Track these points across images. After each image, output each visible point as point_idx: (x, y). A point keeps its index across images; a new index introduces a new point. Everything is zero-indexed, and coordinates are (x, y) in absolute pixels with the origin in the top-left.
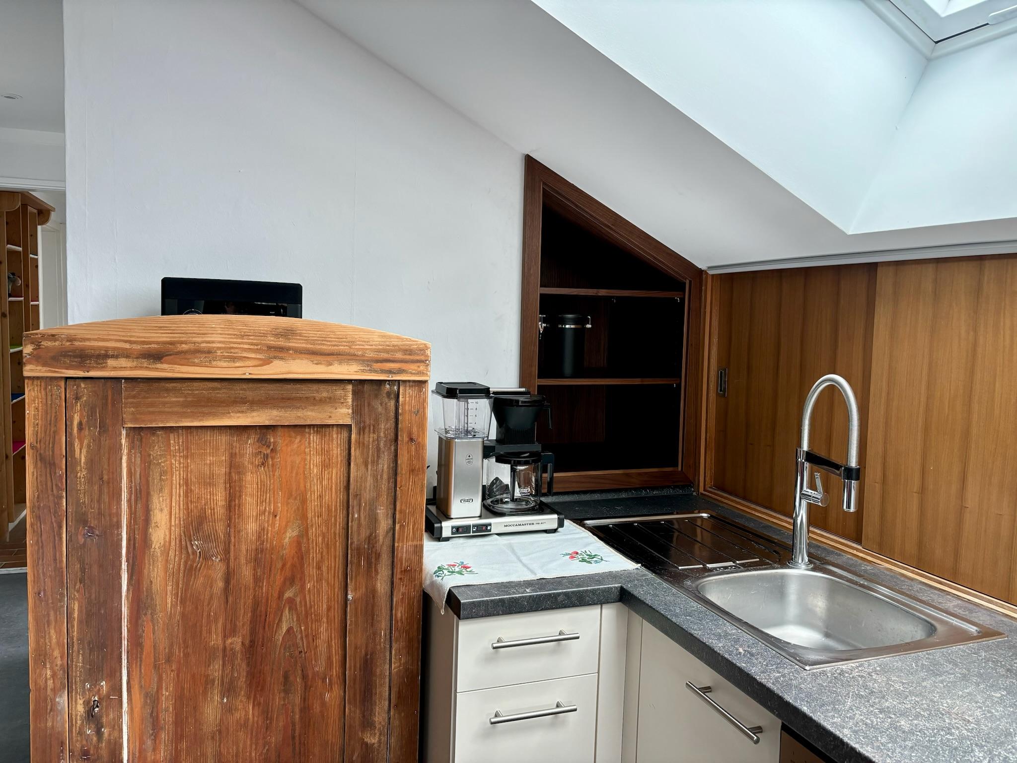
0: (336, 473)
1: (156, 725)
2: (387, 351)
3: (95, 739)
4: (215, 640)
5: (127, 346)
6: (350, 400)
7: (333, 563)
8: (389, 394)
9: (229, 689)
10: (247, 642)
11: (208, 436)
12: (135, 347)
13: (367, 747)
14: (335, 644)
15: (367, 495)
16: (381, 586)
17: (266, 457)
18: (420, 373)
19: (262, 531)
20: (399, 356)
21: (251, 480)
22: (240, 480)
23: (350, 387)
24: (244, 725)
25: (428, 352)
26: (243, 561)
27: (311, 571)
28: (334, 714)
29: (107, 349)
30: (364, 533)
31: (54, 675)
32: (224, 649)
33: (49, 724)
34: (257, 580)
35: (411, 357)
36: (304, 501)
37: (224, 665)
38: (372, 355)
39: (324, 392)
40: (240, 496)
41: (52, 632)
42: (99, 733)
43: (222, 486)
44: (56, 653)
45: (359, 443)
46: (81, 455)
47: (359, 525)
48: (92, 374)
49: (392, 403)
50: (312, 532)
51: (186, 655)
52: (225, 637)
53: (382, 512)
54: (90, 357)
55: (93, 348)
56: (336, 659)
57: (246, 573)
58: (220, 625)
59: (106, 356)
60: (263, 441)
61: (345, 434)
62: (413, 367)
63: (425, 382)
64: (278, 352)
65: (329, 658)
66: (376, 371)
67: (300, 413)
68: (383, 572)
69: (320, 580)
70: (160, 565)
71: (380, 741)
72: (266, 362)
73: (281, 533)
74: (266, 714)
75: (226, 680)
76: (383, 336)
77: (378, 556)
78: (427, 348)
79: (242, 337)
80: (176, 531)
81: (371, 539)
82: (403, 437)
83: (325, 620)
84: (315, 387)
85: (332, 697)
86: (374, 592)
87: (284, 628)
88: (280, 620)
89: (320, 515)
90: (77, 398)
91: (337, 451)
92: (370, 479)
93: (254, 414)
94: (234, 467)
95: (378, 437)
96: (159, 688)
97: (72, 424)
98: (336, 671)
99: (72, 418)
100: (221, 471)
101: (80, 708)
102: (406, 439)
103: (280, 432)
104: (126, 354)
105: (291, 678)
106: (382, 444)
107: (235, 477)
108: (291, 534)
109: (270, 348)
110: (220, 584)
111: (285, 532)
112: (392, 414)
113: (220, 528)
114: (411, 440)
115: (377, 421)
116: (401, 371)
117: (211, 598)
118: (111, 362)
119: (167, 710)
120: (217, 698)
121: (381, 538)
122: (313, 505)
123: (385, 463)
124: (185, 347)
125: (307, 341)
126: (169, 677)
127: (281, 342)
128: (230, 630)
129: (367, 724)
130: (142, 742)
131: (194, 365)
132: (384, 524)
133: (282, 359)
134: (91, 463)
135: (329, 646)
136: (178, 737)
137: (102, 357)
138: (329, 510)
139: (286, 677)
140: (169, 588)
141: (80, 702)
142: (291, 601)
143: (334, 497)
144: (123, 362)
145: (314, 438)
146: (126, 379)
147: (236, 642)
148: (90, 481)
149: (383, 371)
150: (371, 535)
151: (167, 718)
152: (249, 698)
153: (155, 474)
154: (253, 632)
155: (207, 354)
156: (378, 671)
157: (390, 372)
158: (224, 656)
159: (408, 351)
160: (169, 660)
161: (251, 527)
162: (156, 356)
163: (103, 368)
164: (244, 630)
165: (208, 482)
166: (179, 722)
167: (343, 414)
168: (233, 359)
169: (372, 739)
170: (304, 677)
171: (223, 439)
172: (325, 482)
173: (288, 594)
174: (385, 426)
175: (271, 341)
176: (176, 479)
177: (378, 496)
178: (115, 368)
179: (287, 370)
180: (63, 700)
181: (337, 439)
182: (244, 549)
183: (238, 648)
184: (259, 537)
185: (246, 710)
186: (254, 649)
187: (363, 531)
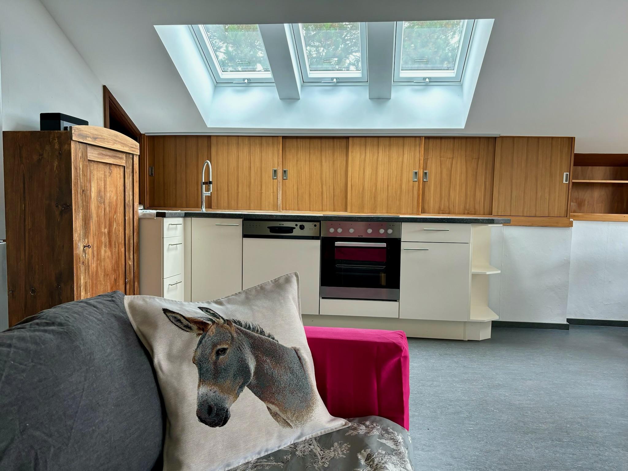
2: (132, 144)
3: (85, 258)
4: (103, 229)
6: (125, 158)
7: (122, 208)
9: (106, 245)
12: (91, 135)
15: (128, 188)
17: (110, 173)
19: (110, 196)
21: (108, 180)
23: (125, 155)
24: (108, 257)
26: (107, 205)
27: (118, 210)
28: (123, 255)
32: (104, 232)
34: (109, 212)
37: (104, 238)
40: (106, 185)
42: (85, 256)
43: (103, 181)
45: (127, 171)
46: (81, 167)
49: (132, 161)
50: (118, 198)
57: (108, 209)
58: (104, 224)
60: (110, 168)
61: (122, 169)
64: (115, 141)
67: (116, 161)
69: (120, 213)
71: (132, 264)
72: (113, 144)
73: (113, 198)
74: (112, 254)
75: (105, 242)
77: (130, 207)
80: (96, 194)
83: (121, 226)
84: (119, 153)
85: (123, 250)
86: (130, 217)
87: (114, 227)
88: (114, 225)
89: (120, 193)
90: (80, 149)
91: (122, 174)
92: (129, 184)
93: (109, 159)
94: (105, 176)
95: (130, 171)
96: (94, 243)
97: (79, 157)
98: (123, 242)
99: (79, 155)
100: (103, 176)
102: (135, 172)
103: (113, 166)
106: (130, 173)
107: (105, 179)
108: (115, 198)
110: (103, 212)
112: (132, 164)
113: (103, 194)
115: (129, 166)
117: (102, 216)
120: (104, 248)
122: (118, 189)
123: (131, 179)
125: (119, 139)
128: (105, 228)
129: (129, 258)
138: (121, 191)
139: (115, 243)
141: (82, 245)
142: (115, 220)
143: (122, 188)
144: (89, 139)
145: (118, 169)
146: (89, 145)
148: (83, 175)
149: (132, 150)
152: (109, 249)
154: (109, 228)
155: (103, 139)
158: (105, 235)
160: (95, 235)
161: (108, 195)
162: (95, 138)
165: (101, 179)
167: (124, 162)
168: (108, 142)
170: (118, 243)
171: (103, 166)
172: (120, 183)
173: (115, 217)
175: (114, 138)
176: (95, 177)
179: (116, 147)
180: (79, 244)
182: (107, 202)
183: (107, 232)
184: (109, 198)
185: (108, 253)
186: (109, 233)
187: (128, 198)
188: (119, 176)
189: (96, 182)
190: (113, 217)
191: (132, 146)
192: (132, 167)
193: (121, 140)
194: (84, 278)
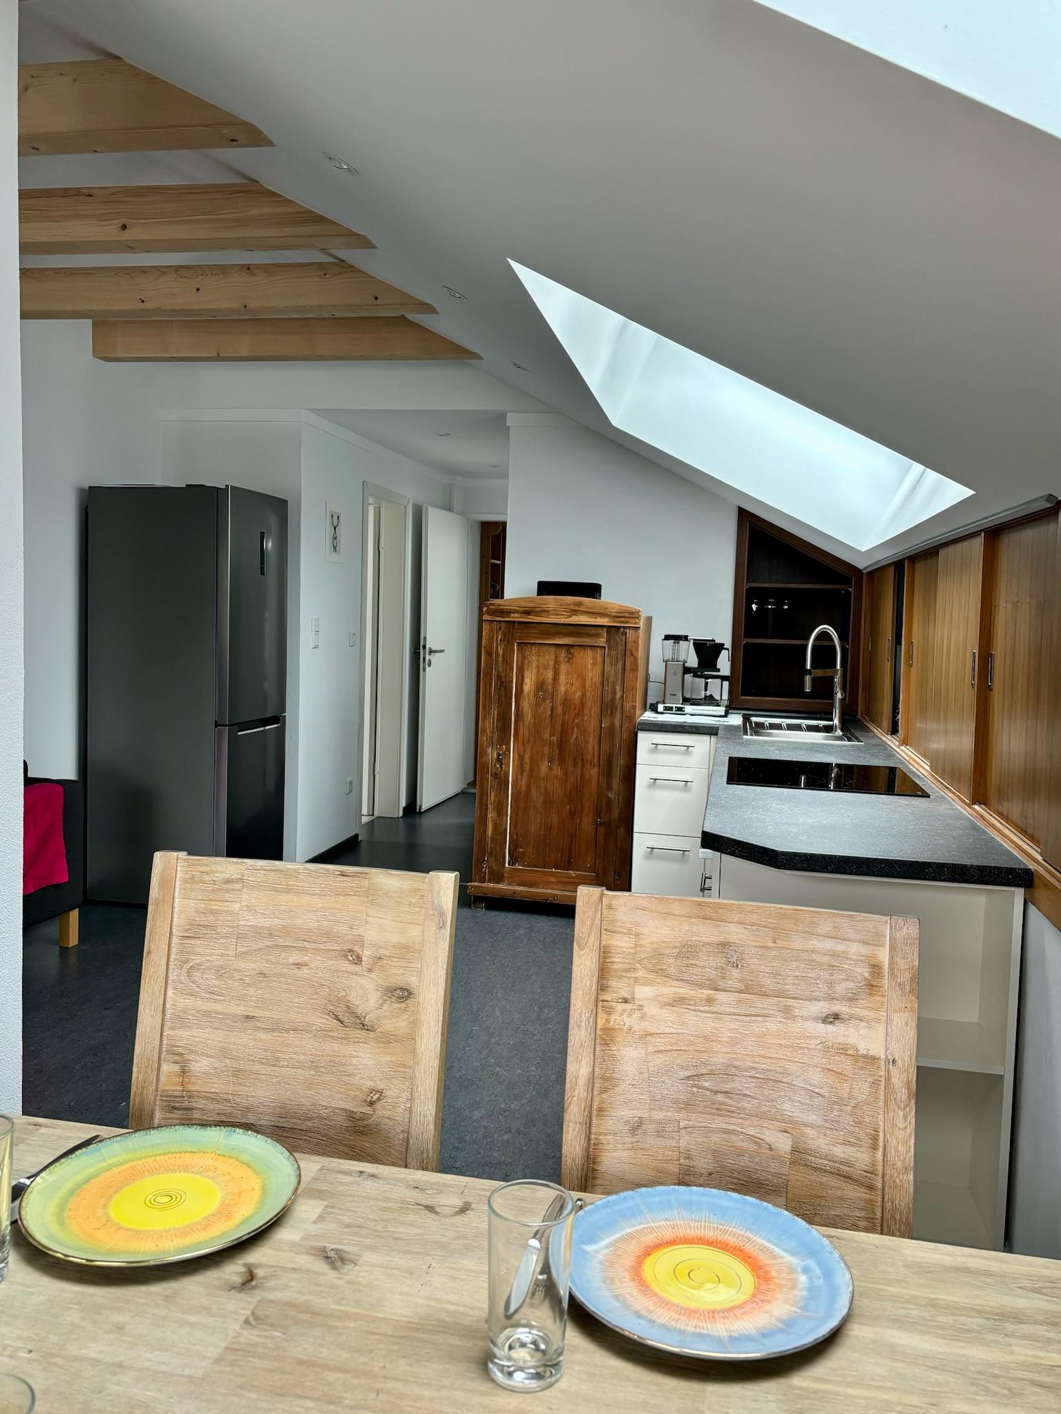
0: (598, 668)
1: (522, 771)
2: (621, 613)
3: (500, 770)
4: (546, 736)
5: (518, 608)
6: (605, 635)
7: (595, 710)
8: (622, 633)
9: (551, 760)
10: (559, 740)
11: (546, 648)
12: (521, 609)
14: (596, 747)
15: (611, 679)
16: (617, 723)
17: (569, 658)
18: (636, 623)
19: (567, 692)
20: (627, 615)
21: (563, 668)
22: (559, 668)
23: (605, 629)
24: (556, 777)
25: (640, 613)
26: (559, 703)
27: (586, 711)
28: (594, 781)
29: (511, 609)
30: (610, 697)
31: (487, 739)
32: (550, 741)
33: (484, 760)
34: (564, 713)
35: (632, 616)
36: (584, 680)
37: (549, 748)
38: (613, 614)
39: (593, 631)
40: (559, 675)
41: (487, 721)
42: (501, 767)
43: (551, 670)
44: (488, 731)
45: (608, 654)
46: (501, 652)
47: (608, 693)
48: (506, 619)
49: (624, 637)
50: (588, 694)
51: (535, 741)
52: (550, 737)
53: (618, 686)
54: (505, 612)
55: (506, 609)
56: (596, 755)
57: (560, 709)
58: (549, 730)
59: (510, 612)
60: (568, 652)
61: (603, 651)
62: (633, 620)
63: (639, 628)
64: (575, 612)
65: (594, 754)
66: (616, 622)
67: (585, 640)
68: (618, 716)
69: (590, 716)
70: (527, 700)
71: (615, 798)
72: (570, 617)
73: (575, 693)
74: (566, 774)
75: (550, 755)
76: (620, 607)
77: (616, 709)
78: (640, 611)
79: (561, 606)
80: (533, 687)
81: (613, 700)
82: (628, 653)
83: (592, 735)
84: (590, 628)
85: (594, 772)
86: (614, 724)
87: (575, 736)
88: (573, 732)
89: (591, 687)
90: (500, 629)
91: (599, 659)
92: (613, 673)
93: (566, 639)
94: (557, 663)
95: (617, 653)
96: (524, 753)
97: (498, 639)
98: (596, 760)
99: (498, 637)
100: (552, 663)
101: (495, 756)
103: (575, 648)
104: (517, 612)
105: (577, 760)
106: (619, 656)
107: (557, 666)
108: (578, 694)
109: (572, 610)
110: (549, 713)
112: (624, 642)
113: (550, 688)
114: (632, 655)
115: (617, 646)
116: (627, 622)
117: (545, 719)
118: (512, 615)
119: (527, 763)
120: (546, 762)
121: (618, 700)
122: (588, 683)
123: (620, 665)
124: (539, 609)
125: (587, 608)
126: (528, 749)
127: (576, 608)
128: (552, 735)
129: (610, 788)
130: (517, 775)
131: (542, 617)
132: (619, 694)
133: (577, 615)
134: (503, 654)
135: (594, 748)
136: (530, 776)
137: (509, 612)
138: (595, 685)
139: (575, 759)
140: (531, 711)
141: (495, 753)
142: (578, 725)
143: (597, 680)
144: (516, 615)
145: (590, 652)
146: (519, 622)
147: (555, 739)
148: (503, 663)
149: (619, 622)
150: (613, 698)
151: (527, 767)
152: (559, 765)
153: (526, 662)
154: (561, 736)
155: (546, 612)
156: (616, 762)
157: (622, 622)
158: (550, 745)
159: (630, 613)
160: (528, 742)
161: (562, 689)
162: (528, 613)
163: (510, 617)
164: (558, 734)
165: (546, 667)
166: (531, 770)
167: (602, 641)
168: (558, 615)
169: (611, 796)
170: (582, 760)
171: (553, 649)
172: (593, 672)
173: (577, 721)
174: (620, 648)
175: (572, 607)
176: (534, 665)
177: (617, 680)
178: (513, 618)
180: (489, 750)
181: (599, 651)
182: (559, 698)
183: (555, 742)
184: (565, 694)
185: (558, 771)
186: (562, 743)
187: (609, 695)
188: (591, 662)
189: (535, 670)
190: (573, 721)
191: (620, 615)
192: (623, 648)
193: (590, 608)
194: (496, 796)
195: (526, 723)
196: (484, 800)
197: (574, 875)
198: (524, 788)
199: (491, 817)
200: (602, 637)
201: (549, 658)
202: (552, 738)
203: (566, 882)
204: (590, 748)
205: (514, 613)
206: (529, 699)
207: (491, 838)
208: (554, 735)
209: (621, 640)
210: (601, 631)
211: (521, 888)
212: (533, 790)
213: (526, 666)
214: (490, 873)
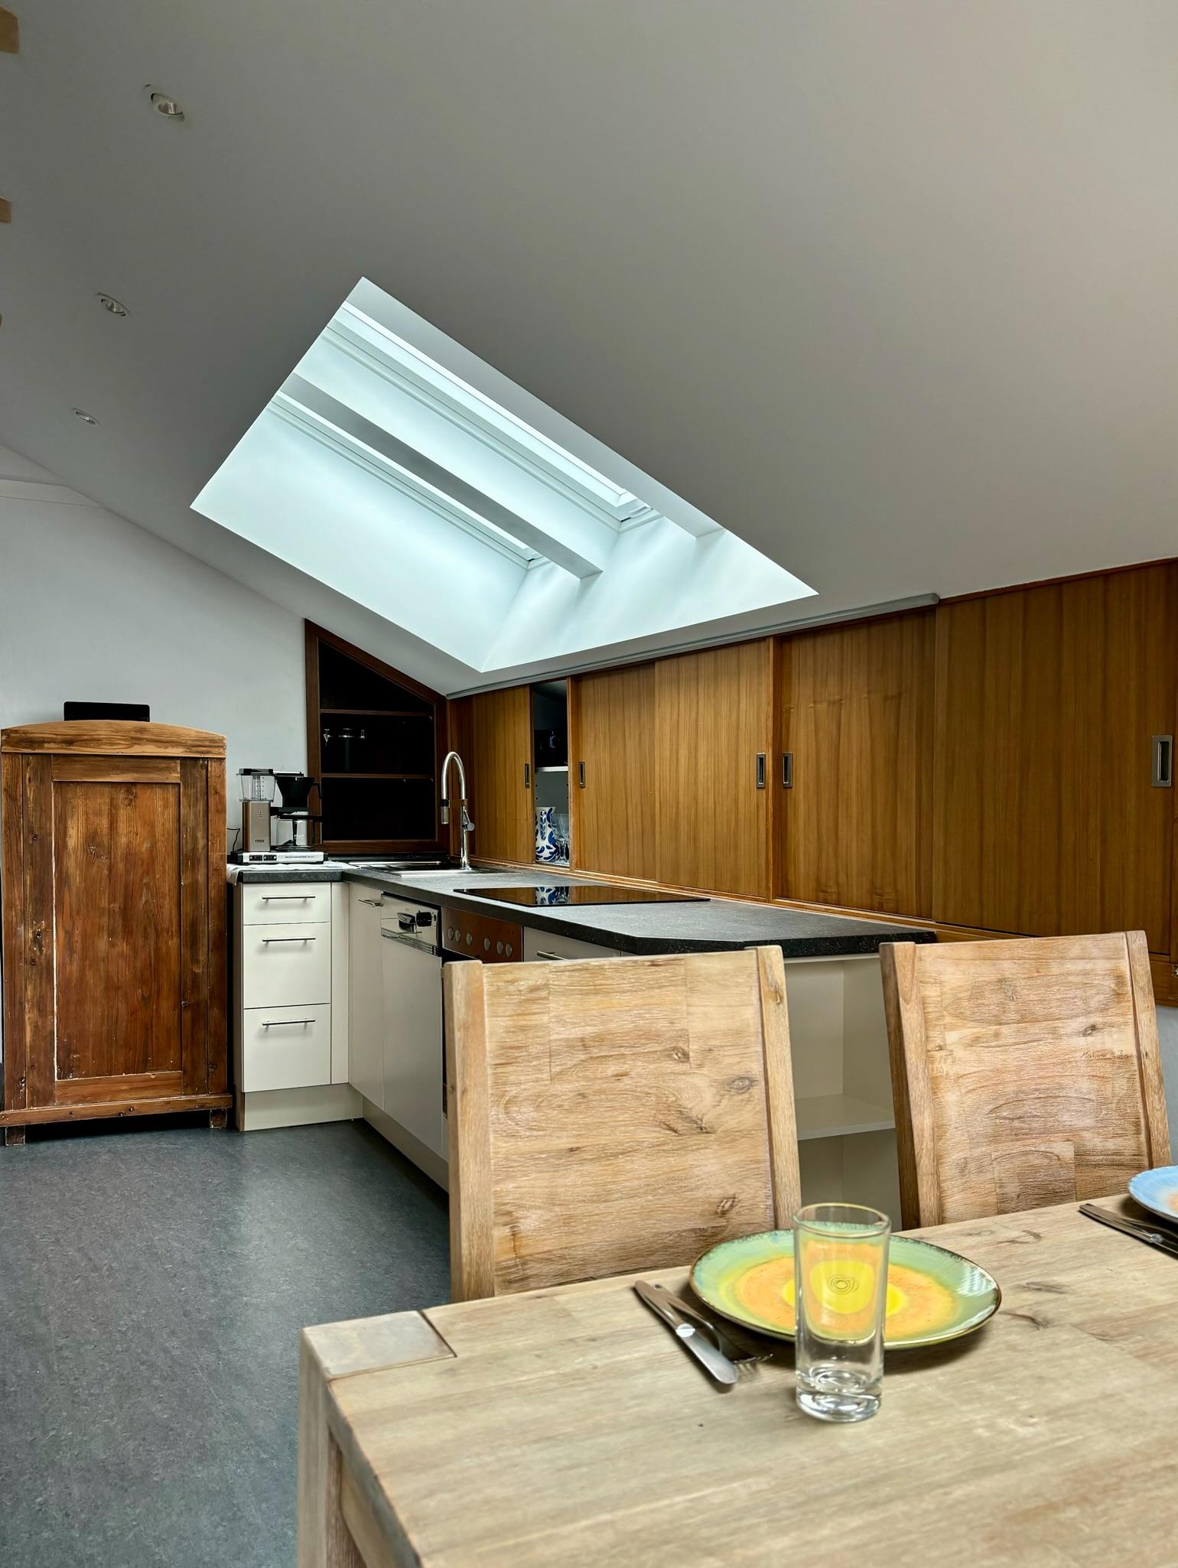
0: (171, 811)
1: (72, 950)
2: (200, 741)
3: (39, 953)
4: (104, 903)
5: (54, 736)
6: (179, 769)
7: (171, 863)
8: (202, 766)
9: (112, 933)
10: (122, 906)
11: (97, 788)
12: (59, 737)
13: (195, 974)
14: (174, 912)
15: (190, 824)
16: (201, 878)
17: (131, 800)
18: (220, 753)
19: (129, 843)
20: (207, 743)
21: (123, 813)
22: (116, 813)
23: (179, 762)
24: (121, 955)
25: (225, 741)
26: (119, 860)
27: (158, 867)
28: (174, 954)
29: (44, 738)
30: (190, 847)
31: (15, 915)
32: (109, 910)
33: (14, 942)
34: (127, 871)
35: (214, 744)
36: (153, 827)
37: (109, 918)
38: (189, 742)
39: (163, 764)
40: (117, 823)
41: (16, 891)
42: (41, 951)
43: (106, 816)
44: (18, 903)
45: (185, 793)
46: (30, 795)
47: (187, 842)
48: (37, 751)
49: (204, 771)
50: (159, 845)
51: (88, 911)
52: (109, 903)
53: (200, 835)
54: (36, 742)
55: (37, 738)
56: (175, 922)
57: (121, 866)
58: (106, 895)
59: (44, 742)
60: (129, 792)
61: (177, 789)
62: (216, 750)
63: (225, 758)
64: (137, 741)
65: (171, 920)
66: (194, 752)
67: (150, 776)
68: (202, 870)
69: (164, 873)
70: (73, 858)
71: (203, 972)
72: (131, 746)
73: (140, 844)
74: (134, 949)
75: (111, 928)
76: (198, 732)
77: (199, 861)
78: (224, 739)
79: (117, 732)
80: (81, 840)
81: (194, 849)
82: (211, 791)
83: (167, 897)
84: (158, 761)
85: (173, 943)
86: (197, 881)
87: (144, 900)
88: (141, 896)
89: (163, 835)
90: (28, 765)
91: (172, 799)
92: (192, 816)
93: (124, 775)
94: (113, 806)
95: (197, 791)
96: (73, 929)
97: (25, 778)
98: (174, 928)
99: (25, 775)
100: (105, 808)
101: (31, 935)
102: (213, 792)
103: (138, 786)
104: (54, 741)
105: (149, 930)
106: (199, 795)
107: (114, 811)
108: (146, 845)
109: (132, 738)
110: (106, 872)
111: (143, 843)
112: (204, 777)
113: (106, 840)
114: (216, 793)
115: (195, 781)
116: (208, 752)
117: (101, 880)
118: (46, 745)
119: (77, 941)
120: (105, 938)
121: (200, 850)
122: (159, 829)
123: (201, 806)
124: (85, 737)
125: (153, 735)
126: (79, 924)
127: (138, 735)
128: (113, 899)
129: (195, 960)
130: (63, 957)
131: (91, 747)
132: (201, 843)
133: (139, 744)
134: (35, 799)
135: (171, 913)
136: (84, 958)
137: (41, 742)
138: (168, 832)
139: (145, 929)
140: (78, 872)
141: (31, 931)
142: (147, 885)
143: (171, 825)
144: (52, 745)
145: (158, 791)
146: (54, 755)
147: (116, 906)
148: (35, 810)
149: (198, 752)
150: (194, 848)
151: (78, 946)
152: (123, 939)
153: (69, 808)
154: (125, 900)
155: (97, 741)
156: (201, 930)
157: (202, 753)
158: (109, 914)
159: (213, 741)
160: (78, 914)
161: (123, 840)
162: (70, 742)
163: (43, 748)
164: (121, 900)
165: (98, 813)
166: (84, 949)
167: (175, 777)
168: (112, 744)
169: (198, 971)
170: (156, 930)
171: (106, 790)
172: (166, 816)
173: (145, 880)
174: (200, 785)
175: (133, 734)
176: (81, 811)
177: (197, 824)
178: (48, 748)
179: (140, 751)
180: (21, 929)
181: (172, 791)
182: (120, 852)
183: (117, 910)
184: (128, 846)
185: (123, 947)
186: (126, 911)
187: (189, 845)
188: (161, 803)
189: (82, 818)
190: (141, 880)
191: (199, 743)
192: (204, 783)
193: (157, 735)
194: (35, 989)
195: (74, 891)
196: (18, 998)
197: (153, 1077)
198: (75, 975)
199: (29, 1019)
200: (175, 771)
201: (102, 801)
202: (112, 906)
203: (141, 1088)
204: (166, 911)
205: (49, 742)
206: (77, 857)
207: (30, 1047)
208: (114, 901)
209: (201, 776)
210: (173, 764)
211: (80, 1106)
212: (90, 977)
213: (69, 814)
214: (32, 1094)
